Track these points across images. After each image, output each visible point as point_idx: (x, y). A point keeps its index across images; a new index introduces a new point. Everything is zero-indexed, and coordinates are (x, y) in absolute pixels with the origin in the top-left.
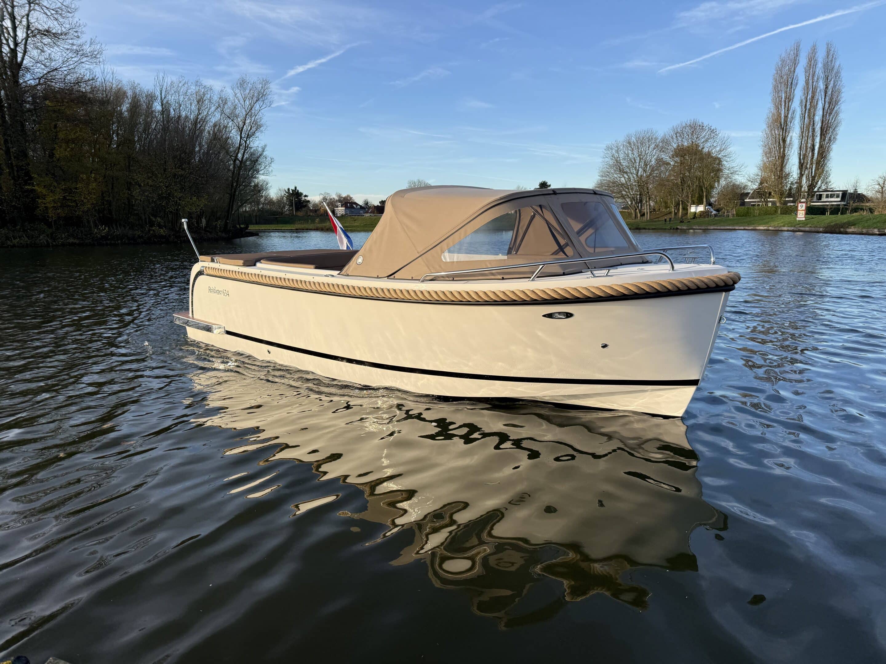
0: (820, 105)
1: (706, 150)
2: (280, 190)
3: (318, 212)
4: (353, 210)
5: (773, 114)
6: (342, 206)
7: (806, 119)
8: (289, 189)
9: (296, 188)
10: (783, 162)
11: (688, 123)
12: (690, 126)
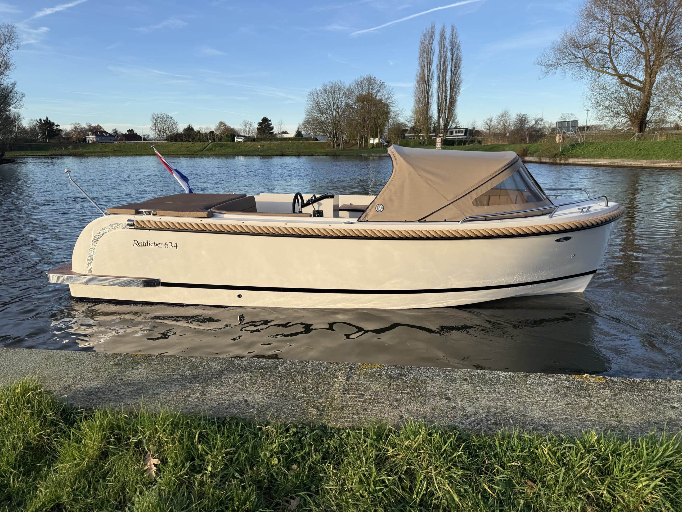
0: (449, 69)
1: (378, 98)
2: (32, 120)
3: (70, 140)
4: (103, 138)
5: (420, 74)
6: (93, 134)
7: (441, 78)
8: (40, 120)
9: (47, 118)
10: (427, 108)
11: (366, 77)
12: (367, 79)
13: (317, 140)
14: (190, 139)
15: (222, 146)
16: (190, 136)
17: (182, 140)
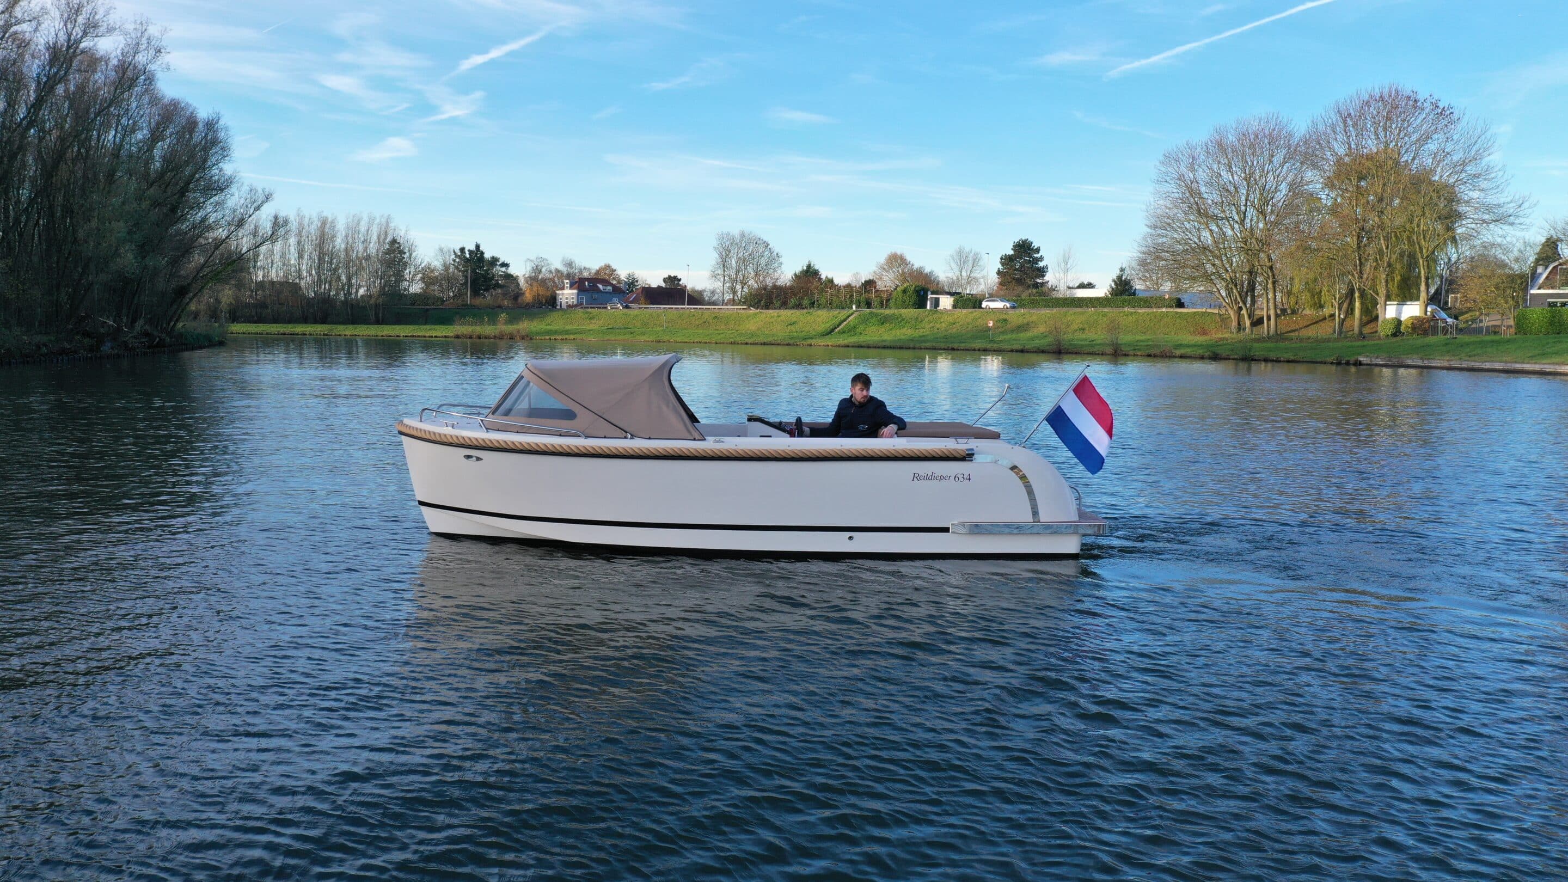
1: (1417, 166)
4: (595, 296)
6: (571, 287)
8: (462, 250)
9: (478, 247)
13: (1180, 304)
14: (806, 302)
15: (884, 320)
16: (806, 293)
17: (784, 305)
